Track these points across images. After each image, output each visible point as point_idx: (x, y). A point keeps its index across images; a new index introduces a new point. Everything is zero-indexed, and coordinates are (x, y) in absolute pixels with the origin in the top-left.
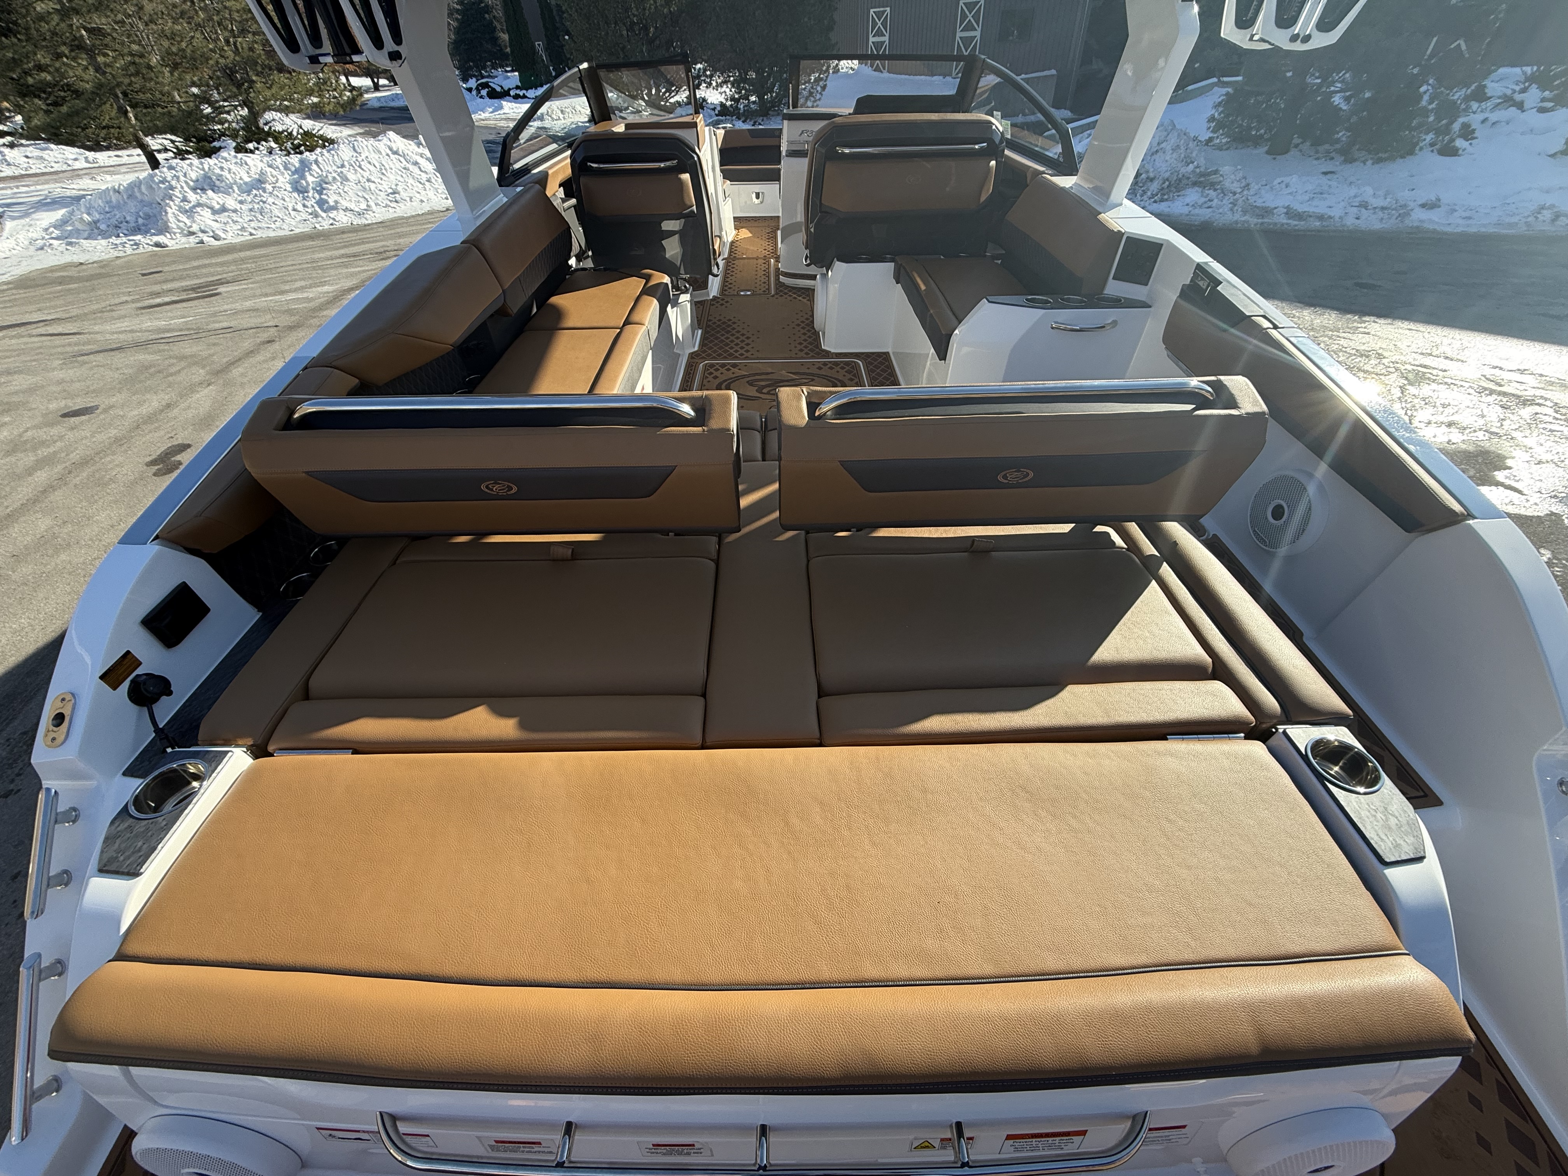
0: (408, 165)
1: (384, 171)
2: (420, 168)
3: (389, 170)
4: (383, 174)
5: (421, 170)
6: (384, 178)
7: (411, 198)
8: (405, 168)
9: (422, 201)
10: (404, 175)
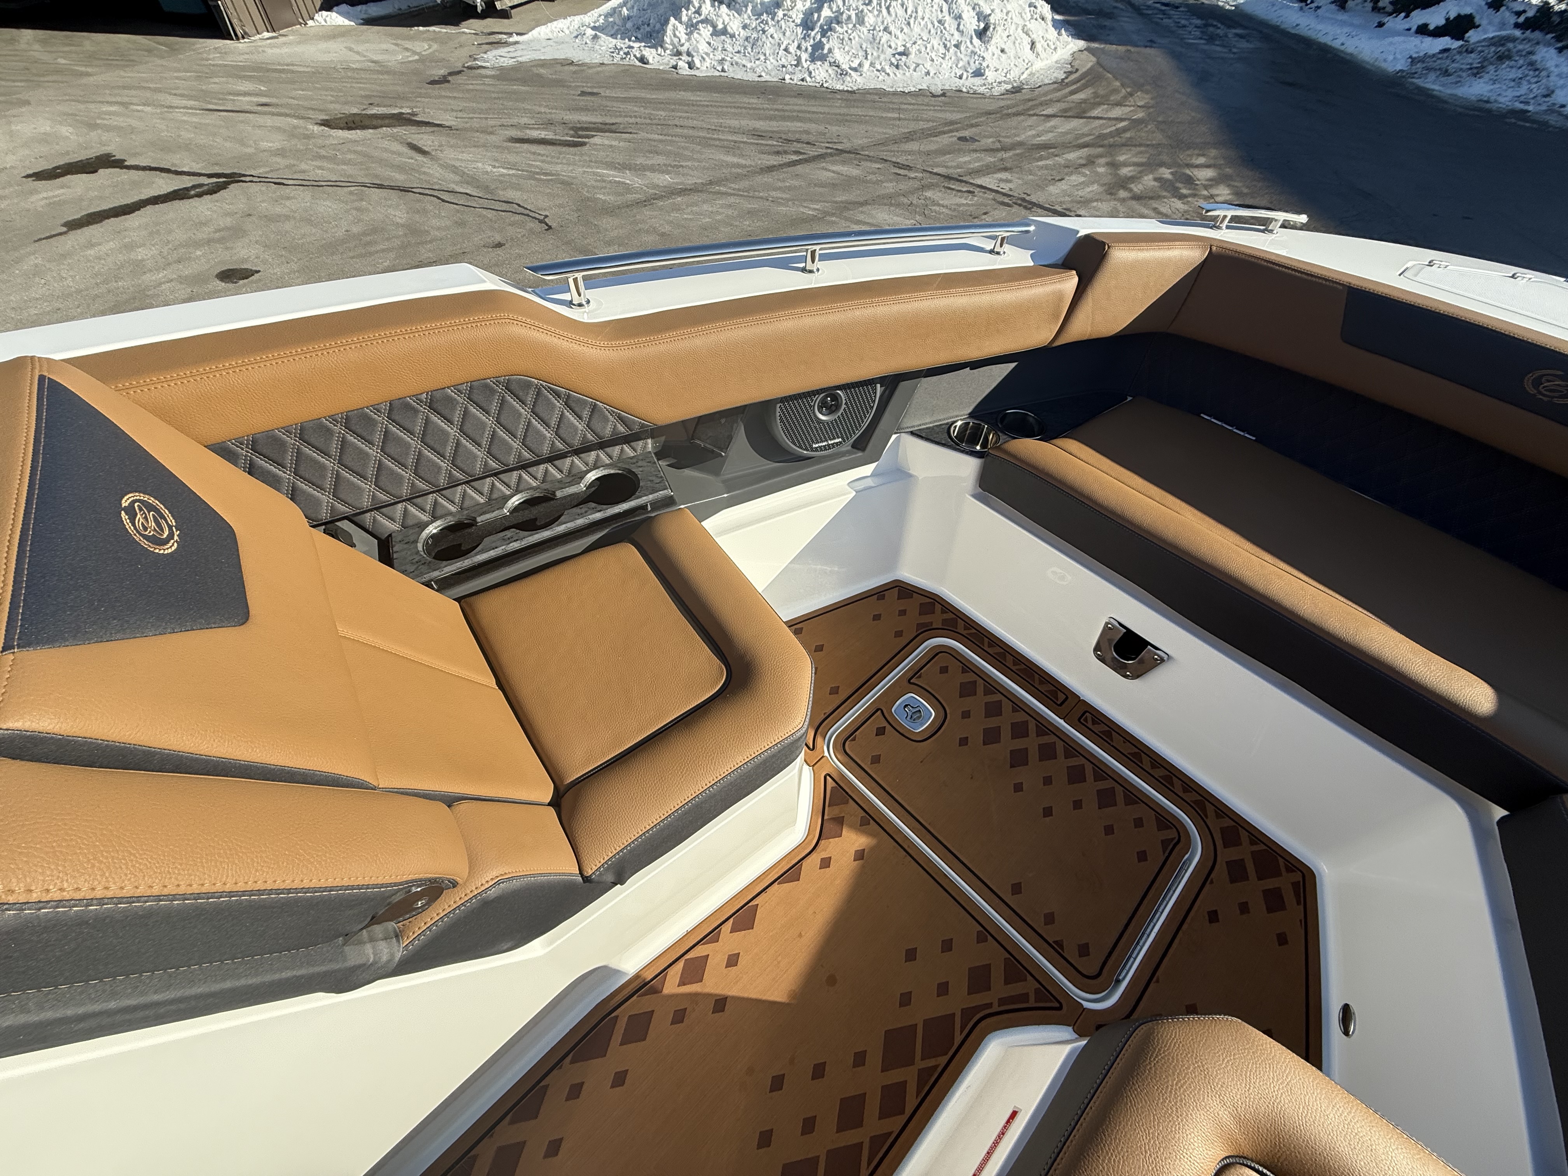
0: (947, 18)
1: (912, 21)
2: (959, 25)
3: (919, 19)
4: (909, 24)
5: (958, 29)
6: (906, 30)
7: (918, 65)
8: (940, 22)
9: (928, 73)
10: (933, 31)
